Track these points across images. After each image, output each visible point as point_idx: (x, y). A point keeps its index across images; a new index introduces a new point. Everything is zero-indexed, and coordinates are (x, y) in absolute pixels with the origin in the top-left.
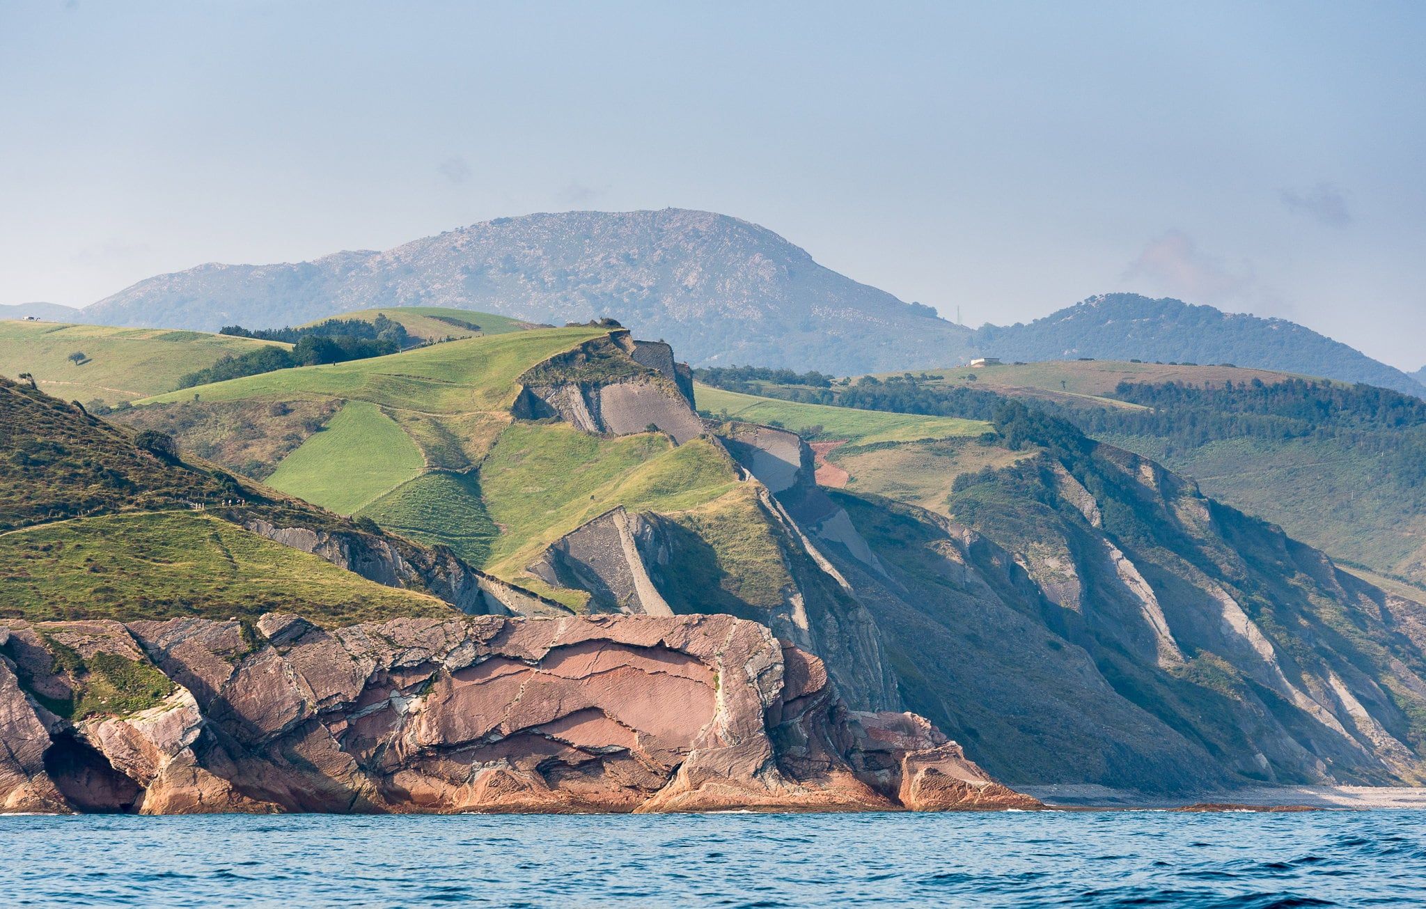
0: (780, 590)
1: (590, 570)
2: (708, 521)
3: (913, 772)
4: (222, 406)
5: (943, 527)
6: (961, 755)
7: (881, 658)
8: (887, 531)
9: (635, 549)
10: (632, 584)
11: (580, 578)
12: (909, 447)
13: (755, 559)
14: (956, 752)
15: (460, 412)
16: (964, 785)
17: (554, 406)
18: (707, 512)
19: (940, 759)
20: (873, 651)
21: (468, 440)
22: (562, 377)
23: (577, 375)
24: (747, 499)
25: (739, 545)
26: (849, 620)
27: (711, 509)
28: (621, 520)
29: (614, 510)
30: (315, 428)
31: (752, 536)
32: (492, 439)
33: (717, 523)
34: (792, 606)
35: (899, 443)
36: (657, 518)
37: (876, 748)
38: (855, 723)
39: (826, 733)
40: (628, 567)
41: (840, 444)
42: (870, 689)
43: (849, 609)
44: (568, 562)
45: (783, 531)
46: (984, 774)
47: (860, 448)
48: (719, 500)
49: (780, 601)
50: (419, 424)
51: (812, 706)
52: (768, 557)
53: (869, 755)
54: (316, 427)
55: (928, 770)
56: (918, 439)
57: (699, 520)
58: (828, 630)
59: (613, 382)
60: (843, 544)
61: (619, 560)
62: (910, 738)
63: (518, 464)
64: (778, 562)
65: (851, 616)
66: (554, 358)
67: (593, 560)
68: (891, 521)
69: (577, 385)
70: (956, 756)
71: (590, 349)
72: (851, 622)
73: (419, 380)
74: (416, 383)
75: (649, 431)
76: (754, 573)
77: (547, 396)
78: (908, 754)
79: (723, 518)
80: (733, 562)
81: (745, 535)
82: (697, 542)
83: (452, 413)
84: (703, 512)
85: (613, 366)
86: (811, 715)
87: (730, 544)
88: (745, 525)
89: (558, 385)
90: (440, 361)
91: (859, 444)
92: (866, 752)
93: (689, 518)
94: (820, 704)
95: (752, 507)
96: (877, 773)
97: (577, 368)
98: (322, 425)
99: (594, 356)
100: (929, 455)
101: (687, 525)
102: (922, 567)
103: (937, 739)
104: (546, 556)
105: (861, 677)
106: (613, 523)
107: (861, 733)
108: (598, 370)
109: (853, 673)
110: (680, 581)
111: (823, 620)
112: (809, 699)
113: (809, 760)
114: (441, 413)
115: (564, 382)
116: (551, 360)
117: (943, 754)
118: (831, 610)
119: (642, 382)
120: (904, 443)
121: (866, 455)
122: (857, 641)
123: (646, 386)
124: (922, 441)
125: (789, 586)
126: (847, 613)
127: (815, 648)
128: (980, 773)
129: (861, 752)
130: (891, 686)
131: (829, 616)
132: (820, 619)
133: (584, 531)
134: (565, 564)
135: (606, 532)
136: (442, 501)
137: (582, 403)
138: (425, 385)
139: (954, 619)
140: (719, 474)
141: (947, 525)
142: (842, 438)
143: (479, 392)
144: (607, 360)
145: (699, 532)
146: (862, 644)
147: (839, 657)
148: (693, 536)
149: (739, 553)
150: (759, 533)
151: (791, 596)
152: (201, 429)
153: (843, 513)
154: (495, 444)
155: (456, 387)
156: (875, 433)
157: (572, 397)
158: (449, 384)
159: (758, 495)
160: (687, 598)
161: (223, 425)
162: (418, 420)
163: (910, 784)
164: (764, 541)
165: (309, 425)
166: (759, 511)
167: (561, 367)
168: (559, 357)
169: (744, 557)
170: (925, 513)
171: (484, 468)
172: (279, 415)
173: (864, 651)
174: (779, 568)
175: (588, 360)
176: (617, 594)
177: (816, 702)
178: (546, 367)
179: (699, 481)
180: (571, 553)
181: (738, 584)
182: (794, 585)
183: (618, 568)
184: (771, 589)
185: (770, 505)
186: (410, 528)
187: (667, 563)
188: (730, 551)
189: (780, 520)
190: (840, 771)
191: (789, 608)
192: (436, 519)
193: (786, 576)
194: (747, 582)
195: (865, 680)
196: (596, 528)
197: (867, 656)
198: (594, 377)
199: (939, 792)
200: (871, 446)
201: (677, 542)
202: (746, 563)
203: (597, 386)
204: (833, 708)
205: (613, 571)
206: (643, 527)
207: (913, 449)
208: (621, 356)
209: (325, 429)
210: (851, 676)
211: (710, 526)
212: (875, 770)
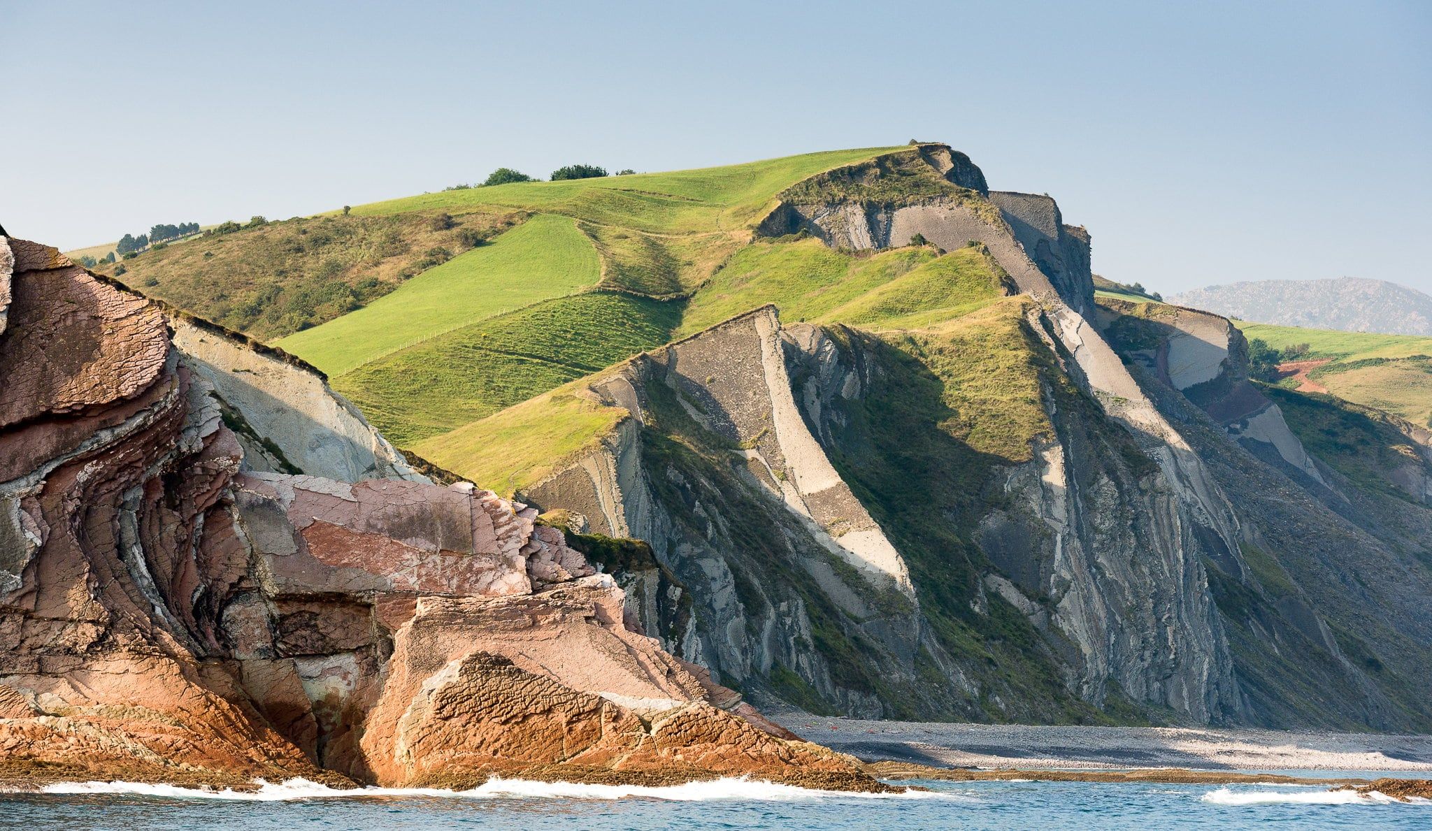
0: (1029, 441)
1: (707, 395)
2: (938, 345)
3: (428, 663)
4: (376, 221)
5: (1405, 433)
6: (616, 615)
7: (1185, 545)
8: (1334, 434)
9: (783, 367)
10: (769, 418)
11: (687, 406)
12: (1399, 363)
13: (997, 397)
14: (597, 607)
15: (694, 232)
16: (596, 711)
17: (824, 227)
18: (941, 333)
19: (534, 625)
20: (1172, 534)
21: (690, 264)
22: (841, 195)
23: (865, 193)
24: (1005, 318)
25: (980, 378)
26: (1140, 489)
27: (948, 329)
28: (768, 324)
29: (758, 311)
30: (474, 242)
31: (1001, 367)
32: (720, 262)
33: (952, 347)
34: (1046, 463)
35: (1388, 360)
36: (853, 334)
37: (317, 588)
38: (267, 509)
39: (130, 534)
40: (766, 392)
41: (1325, 362)
42: (1158, 586)
43: (1143, 474)
44: (670, 382)
45: (1053, 362)
46: (682, 677)
47: (1344, 366)
48: (964, 318)
49: (1026, 455)
50: (625, 244)
51: (88, 446)
52: (1020, 395)
53: (288, 609)
54: (477, 241)
55: (476, 657)
56: (1409, 356)
57: (926, 343)
58: (1101, 500)
59: (913, 204)
60: (1272, 445)
61: (752, 382)
62: (450, 560)
63: (738, 289)
64: (1033, 402)
65: (1143, 483)
66: (834, 171)
67: (712, 381)
68: (1342, 424)
69: (862, 204)
70: (599, 618)
71: (889, 164)
72: (1143, 492)
73: (655, 197)
74: (647, 199)
75: (913, 245)
76: (993, 416)
77: (815, 216)
78: (422, 609)
79: (962, 341)
80: (964, 399)
81: (991, 365)
82: (916, 372)
83: (683, 234)
84: (935, 332)
85: (917, 185)
86: (82, 476)
87: (967, 377)
88: (994, 351)
89: (833, 204)
90: (691, 177)
91: (1345, 361)
92: (282, 599)
93: (911, 340)
94: (121, 443)
95: (1008, 328)
96: (306, 667)
97: (865, 184)
98: (488, 240)
99: (893, 173)
100: (1420, 372)
101: (906, 348)
102: (1373, 475)
103: (547, 567)
104: (627, 370)
105: (1146, 570)
106: (753, 329)
107: (282, 540)
108: (895, 189)
109: (1133, 564)
110: (873, 422)
111: (1096, 486)
112: (84, 426)
113: (28, 615)
114: (668, 234)
115: (843, 201)
116: (830, 173)
117: (548, 609)
118: (1111, 473)
119: (953, 205)
120: (1394, 360)
121: (1350, 372)
122: (1149, 519)
123: (957, 211)
124: (1414, 358)
125: (1044, 435)
126: (1138, 478)
127: (1073, 524)
128: (670, 673)
129: (266, 599)
130: (1197, 584)
131: (1105, 480)
132: (1090, 485)
133: (705, 339)
134: (665, 385)
135: (740, 340)
136: (595, 325)
137: (863, 226)
138: (660, 202)
139: (1403, 535)
140: (980, 289)
141: (1410, 431)
142: (1328, 356)
143: (728, 212)
144: (909, 178)
145: (922, 359)
146: (1157, 523)
147: (1114, 539)
148: (911, 364)
149: (977, 389)
150: (1012, 362)
151: (1047, 448)
152: (339, 247)
153: (1275, 408)
154: (721, 267)
155: (701, 206)
156: (1364, 351)
157: (851, 219)
158: (693, 202)
159: (1024, 313)
160: (879, 447)
161: (371, 243)
162: (626, 237)
163: (405, 701)
164: (1017, 374)
165: (467, 238)
166: (1018, 333)
167: (843, 183)
168: (842, 171)
169: (983, 395)
170: (1384, 416)
171: (697, 296)
172: (441, 229)
173: (1159, 533)
174: (1033, 410)
175: (882, 176)
176: (742, 431)
177: (106, 436)
178: (821, 182)
179: (951, 298)
180: (680, 369)
181: (966, 431)
182: (1052, 435)
183: (750, 394)
184: (1012, 439)
185: (1041, 327)
186: (522, 355)
187: (856, 397)
188: (965, 385)
189: (1053, 348)
190: (138, 653)
191: (1042, 465)
192: (575, 346)
193: (1041, 421)
194: (979, 428)
195: (1152, 573)
196: (726, 335)
197: (1162, 539)
198: (887, 197)
199: (499, 729)
200: (1357, 363)
201: (880, 370)
202: (984, 402)
203: (890, 207)
204: (185, 461)
205: (740, 400)
206: (820, 343)
207: (1404, 366)
208: (929, 174)
209: (490, 244)
210: (1129, 568)
211: (941, 351)
212: (304, 656)
